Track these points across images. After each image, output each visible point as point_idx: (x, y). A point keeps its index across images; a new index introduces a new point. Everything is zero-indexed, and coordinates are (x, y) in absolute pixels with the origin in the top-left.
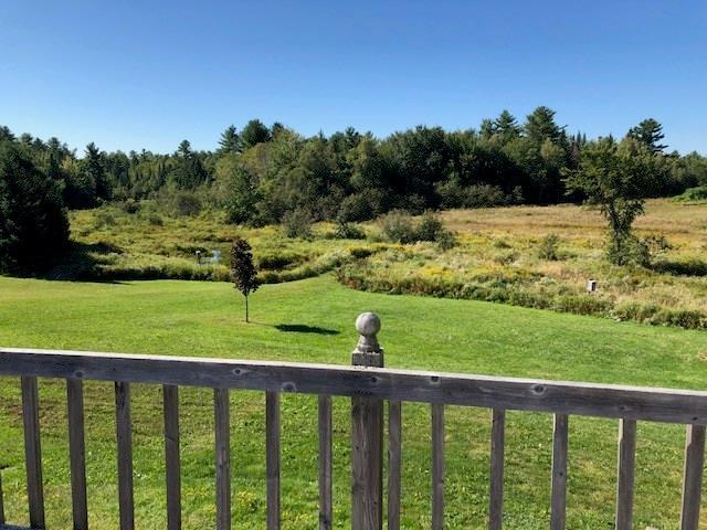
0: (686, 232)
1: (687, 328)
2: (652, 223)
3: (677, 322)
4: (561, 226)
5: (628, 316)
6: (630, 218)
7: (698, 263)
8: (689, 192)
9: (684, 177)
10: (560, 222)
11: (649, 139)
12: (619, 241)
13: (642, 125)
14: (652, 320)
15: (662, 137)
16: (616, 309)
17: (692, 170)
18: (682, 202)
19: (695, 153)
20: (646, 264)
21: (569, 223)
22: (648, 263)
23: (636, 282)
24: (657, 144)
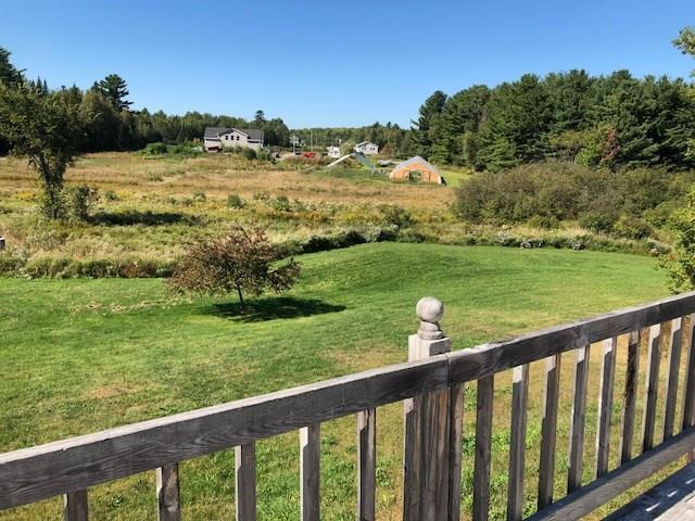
0: (136, 184)
1: (96, 277)
2: (107, 175)
3: (87, 273)
4: (11, 178)
5: (40, 272)
6: (62, 170)
7: (132, 213)
8: (149, 147)
9: (149, 133)
10: (10, 175)
11: (115, 95)
12: (52, 193)
13: (107, 78)
14: (63, 273)
15: (127, 93)
16: (28, 266)
17: (157, 128)
18: (144, 157)
19: (161, 112)
20: (85, 217)
21: (22, 175)
22: (87, 215)
23: (66, 235)
24: (123, 99)
